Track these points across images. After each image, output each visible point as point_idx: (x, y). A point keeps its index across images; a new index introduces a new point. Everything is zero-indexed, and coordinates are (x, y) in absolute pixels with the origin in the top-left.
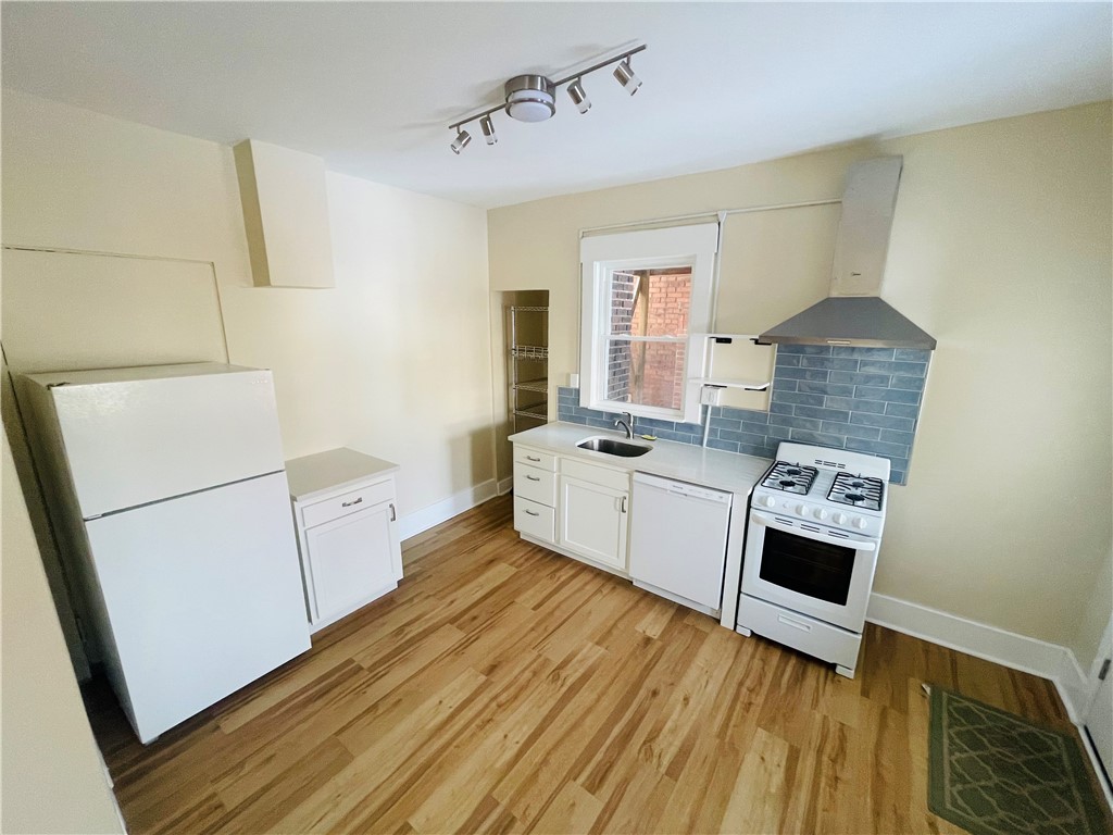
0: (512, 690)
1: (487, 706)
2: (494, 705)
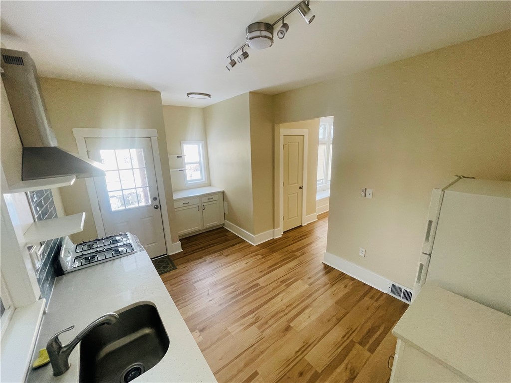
0: (278, 316)
1: (289, 312)
2: (286, 312)
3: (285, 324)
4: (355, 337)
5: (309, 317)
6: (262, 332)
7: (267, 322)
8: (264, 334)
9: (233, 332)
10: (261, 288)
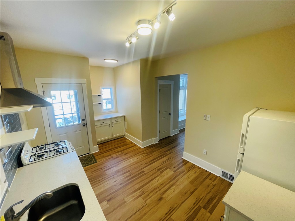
0: (155, 191)
1: (162, 188)
3: (159, 196)
4: (201, 204)
5: (174, 191)
6: (145, 201)
7: (148, 195)
8: (146, 202)
9: (128, 201)
10: (146, 174)
